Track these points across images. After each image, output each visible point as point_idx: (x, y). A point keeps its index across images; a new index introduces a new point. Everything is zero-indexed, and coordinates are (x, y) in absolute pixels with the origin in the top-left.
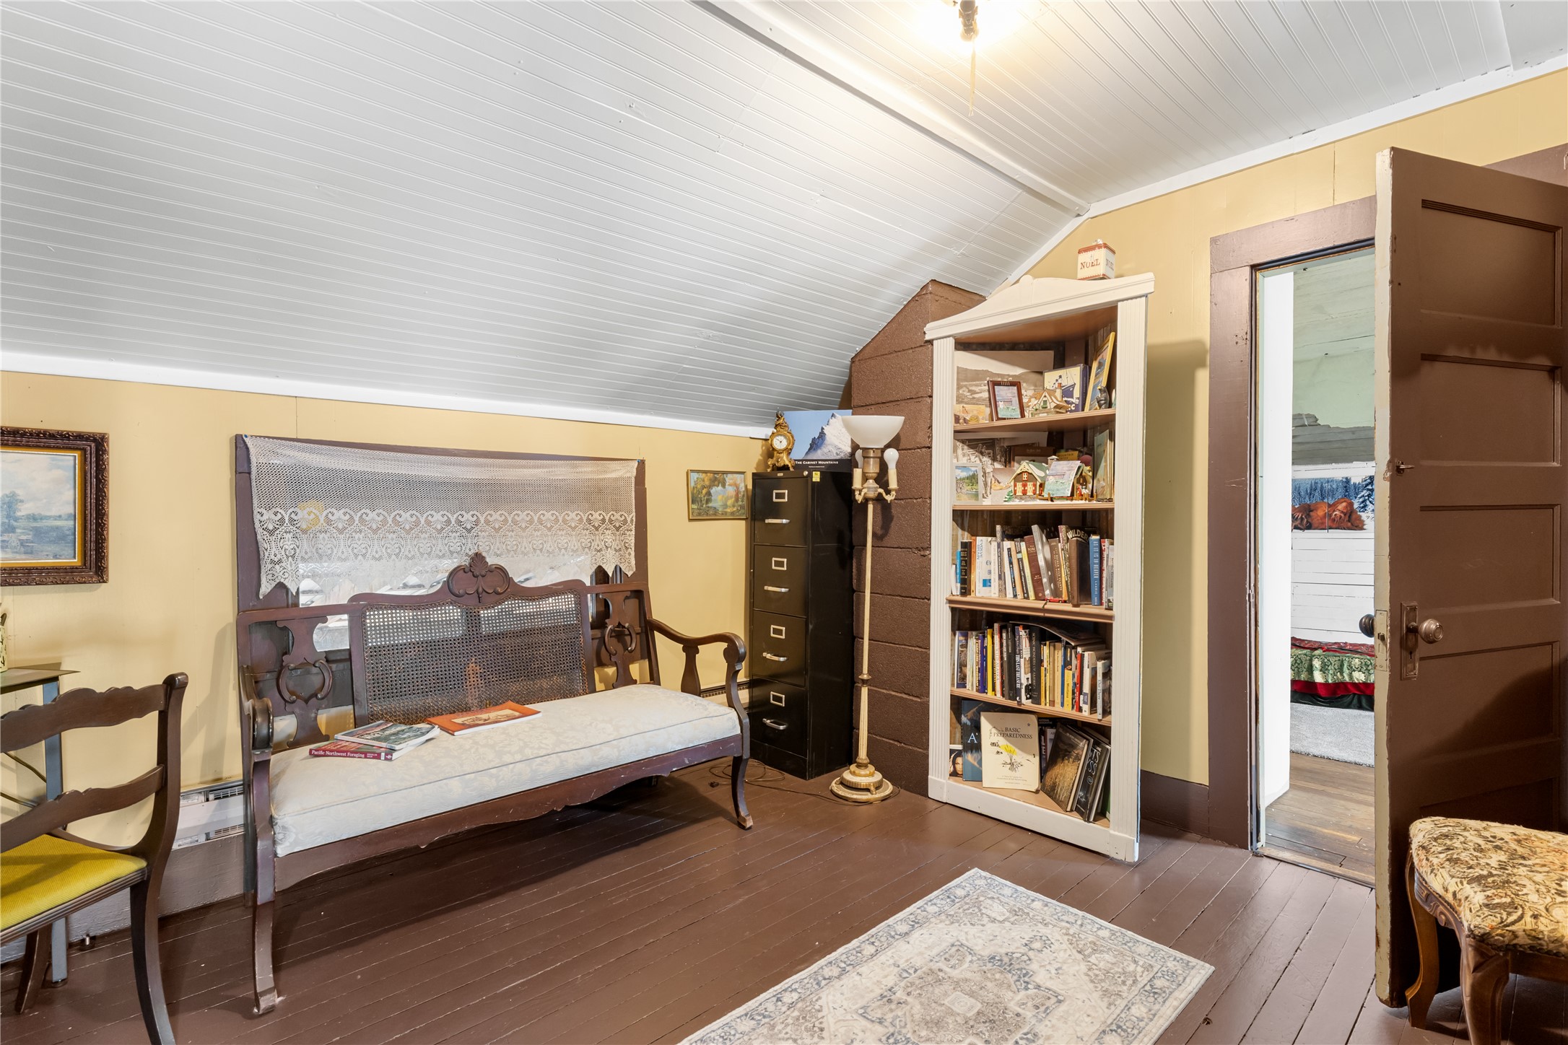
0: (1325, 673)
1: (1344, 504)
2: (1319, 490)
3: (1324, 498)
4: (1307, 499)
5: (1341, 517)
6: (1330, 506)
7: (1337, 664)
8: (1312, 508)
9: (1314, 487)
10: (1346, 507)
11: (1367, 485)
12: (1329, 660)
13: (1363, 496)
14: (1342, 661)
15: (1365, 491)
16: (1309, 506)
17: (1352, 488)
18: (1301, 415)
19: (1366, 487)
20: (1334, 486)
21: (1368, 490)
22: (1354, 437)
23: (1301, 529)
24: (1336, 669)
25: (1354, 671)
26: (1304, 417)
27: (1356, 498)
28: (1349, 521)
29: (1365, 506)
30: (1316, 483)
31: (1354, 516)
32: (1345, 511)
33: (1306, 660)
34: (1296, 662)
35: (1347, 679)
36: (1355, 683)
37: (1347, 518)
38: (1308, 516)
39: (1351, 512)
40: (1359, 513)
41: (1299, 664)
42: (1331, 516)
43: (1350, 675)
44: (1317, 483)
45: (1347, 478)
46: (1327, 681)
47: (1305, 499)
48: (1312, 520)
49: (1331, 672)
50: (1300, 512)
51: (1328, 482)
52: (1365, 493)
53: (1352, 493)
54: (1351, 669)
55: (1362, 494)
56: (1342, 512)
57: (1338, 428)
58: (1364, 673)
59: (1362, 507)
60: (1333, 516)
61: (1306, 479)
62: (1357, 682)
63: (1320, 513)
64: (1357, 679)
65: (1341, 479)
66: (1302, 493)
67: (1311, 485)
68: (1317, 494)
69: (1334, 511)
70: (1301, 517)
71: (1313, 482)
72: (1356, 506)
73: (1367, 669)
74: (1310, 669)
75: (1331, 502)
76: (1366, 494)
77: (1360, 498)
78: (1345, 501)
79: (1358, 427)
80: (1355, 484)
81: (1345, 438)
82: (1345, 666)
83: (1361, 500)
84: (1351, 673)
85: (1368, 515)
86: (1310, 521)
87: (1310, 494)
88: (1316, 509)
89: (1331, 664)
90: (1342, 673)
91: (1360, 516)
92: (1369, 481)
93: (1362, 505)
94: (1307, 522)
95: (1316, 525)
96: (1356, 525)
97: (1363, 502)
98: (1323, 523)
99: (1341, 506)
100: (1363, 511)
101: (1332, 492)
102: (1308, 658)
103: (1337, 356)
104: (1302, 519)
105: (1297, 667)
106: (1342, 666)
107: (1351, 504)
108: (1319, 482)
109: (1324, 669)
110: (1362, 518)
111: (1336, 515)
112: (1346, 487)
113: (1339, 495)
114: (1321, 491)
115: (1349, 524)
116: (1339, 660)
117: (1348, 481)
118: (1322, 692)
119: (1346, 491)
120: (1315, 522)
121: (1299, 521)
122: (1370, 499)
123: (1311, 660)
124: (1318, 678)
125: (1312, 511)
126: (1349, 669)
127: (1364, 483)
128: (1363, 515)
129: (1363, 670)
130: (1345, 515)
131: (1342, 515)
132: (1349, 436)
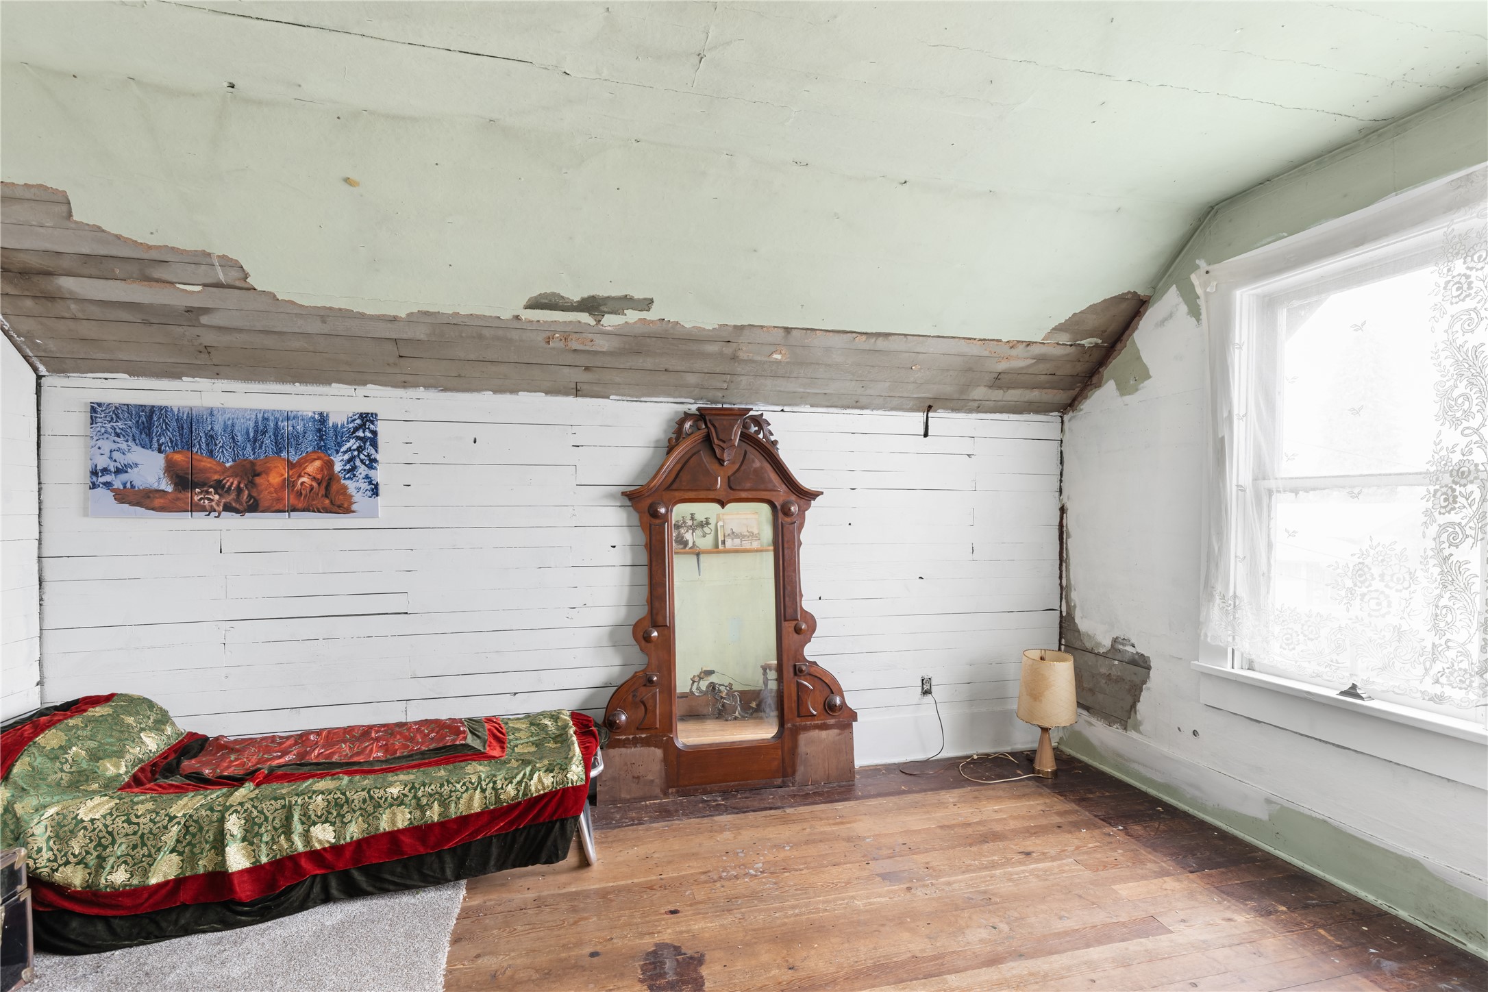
0: (251, 844)
1: (318, 463)
2: (271, 433)
3: (280, 451)
4: (249, 449)
5: (312, 488)
6: (291, 465)
7: (280, 815)
8: (259, 469)
9: (261, 427)
10: (321, 469)
11: (356, 429)
12: (261, 812)
13: (349, 450)
14: (290, 807)
15: (352, 441)
16: (252, 464)
17: (331, 432)
18: (209, 255)
19: (354, 432)
20: (300, 428)
21: (358, 438)
22: (325, 329)
23: (236, 511)
24: (275, 829)
25: (314, 824)
26: (216, 262)
27: (337, 452)
28: (326, 496)
29: (354, 468)
30: (265, 419)
31: (334, 487)
32: (319, 476)
33: (212, 822)
34: (187, 832)
35: (300, 846)
36: (316, 851)
37: (322, 492)
38: (251, 484)
39: (330, 479)
40: (343, 482)
41: (194, 835)
42: (294, 486)
43: (306, 836)
44: (267, 419)
45: (321, 414)
46: (257, 861)
47: (244, 449)
48: (260, 493)
49: (266, 838)
50: (235, 475)
51: (288, 419)
52: (353, 444)
53: (331, 443)
54: (308, 822)
55: (348, 445)
56: (314, 479)
57: (292, 303)
58: (333, 824)
59: (349, 471)
60: (299, 486)
61: (246, 410)
62: (318, 847)
63: (275, 479)
64: (320, 842)
65: (310, 414)
66: (239, 438)
67: (256, 422)
68: (267, 441)
69: (300, 476)
70: (238, 486)
71: (260, 416)
72: (338, 467)
73: (338, 815)
74: (219, 844)
75: (294, 458)
76: (355, 447)
77: (345, 452)
78: (318, 458)
79: (330, 309)
80: (335, 427)
81: (309, 330)
82: (296, 817)
83: (346, 457)
84: (308, 831)
85: (358, 485)
86: (255, 494)
87: (255, 441)
88: (267, 472)
89: (266, 819)
90: (288, 832)
91: (345, 488)
92: (358, 421)
93: (348, 467)
94: (250, 496)
95: (267, 504)
96: (338, 503)
97: (349, 461)
98: (279, 500)
99: (313, 467)
100: (349, 478)
101: (296, 439)
102: (216, 816)
103: (259, 103)
104: (239, 490)
105: (189, 844)
106: (289, 818)
107: (329, 465)
108: (272, 418)
109: (250, 837)
110: (349, 491)
111: (302, 483)
112: (320, 430)
113: (308, 445)
114: (276, 436)
115: (327, 501)
116: (284, 807)
117: (323, 419)
118: (244, 891)
119: (321, 439)
120: (266, 497)
121: (233, 495)
122: (362, 457)
123: (222, 820)
124: (237, 859)
125: (258, 475)
126: (303, 823)
127: (351, 425)
128: (351, 485)
129: (331, 818)
130: (319, 484)
131: (315, 484)
132: (314, 327)
